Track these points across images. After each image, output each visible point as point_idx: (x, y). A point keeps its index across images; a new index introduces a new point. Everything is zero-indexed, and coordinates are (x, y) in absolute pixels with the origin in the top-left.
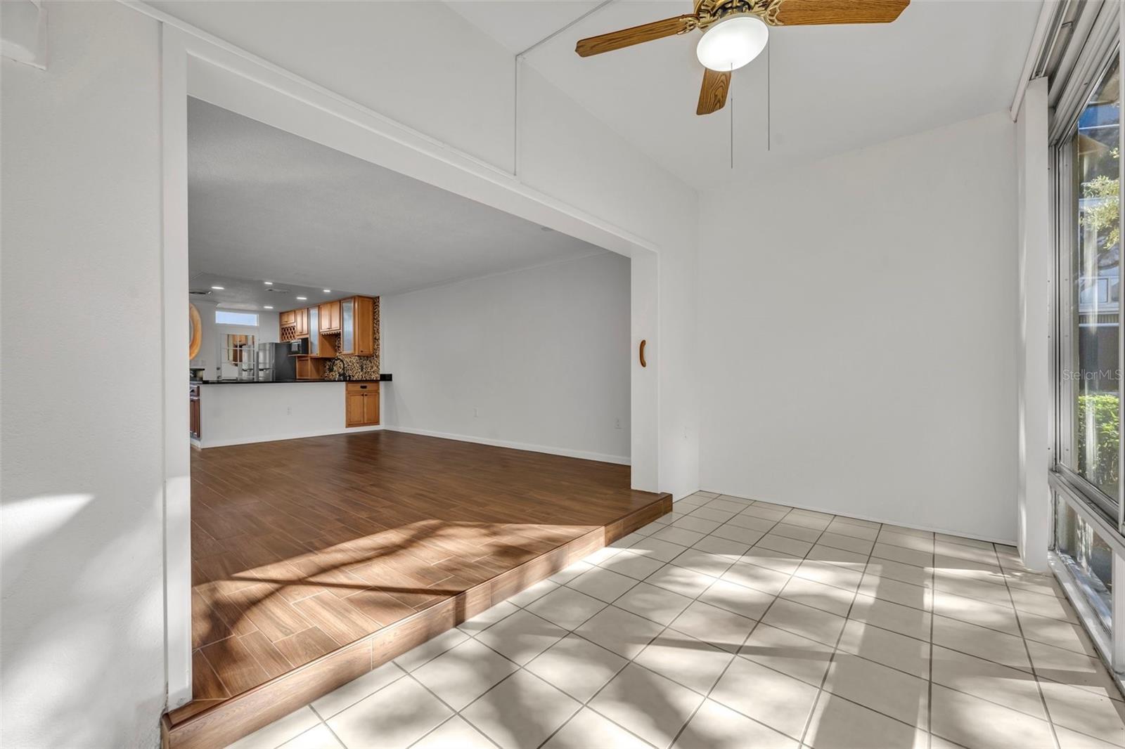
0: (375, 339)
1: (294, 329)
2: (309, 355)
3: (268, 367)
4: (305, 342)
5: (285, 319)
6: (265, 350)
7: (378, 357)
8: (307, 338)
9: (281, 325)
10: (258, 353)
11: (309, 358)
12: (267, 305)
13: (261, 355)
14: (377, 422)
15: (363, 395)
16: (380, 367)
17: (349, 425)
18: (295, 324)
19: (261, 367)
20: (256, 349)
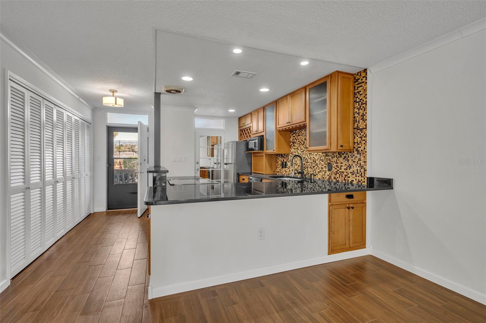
0: (358, 128)
1: (250, 129)
2: (265, 151)
3: (230, 162)
4: (261, 139)
5: (243, 121)
6: (228, 148)
7: (363, 153)
8: (263, 136)
9: (239, 127)
10: (224, 150)
11: (264, 155)
12: (231, 109)
13: (226, 151)
14: (362, 244)
15: (349, 208)
16: (368, 167)
17: (332, 251)
18: (251, 125)
19: (225, 162)
20: (223, 148)
